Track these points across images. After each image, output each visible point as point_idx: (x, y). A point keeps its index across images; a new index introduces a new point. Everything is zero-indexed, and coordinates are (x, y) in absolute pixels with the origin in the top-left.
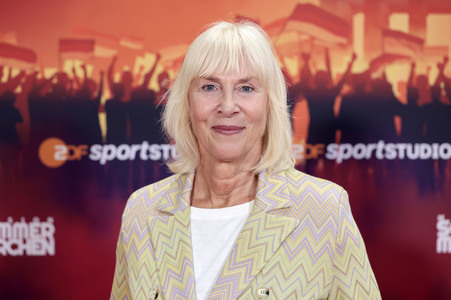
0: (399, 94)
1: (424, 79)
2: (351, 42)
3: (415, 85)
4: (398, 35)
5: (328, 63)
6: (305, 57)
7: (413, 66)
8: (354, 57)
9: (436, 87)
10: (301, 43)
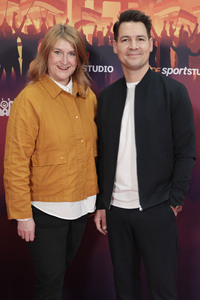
0: (89, 40)
1: (101, 33)
2: (66, 13)
3: (97, 36)
4: (89, 10)
5: (54, 23)
6: (44, 20)
7: (96, 26)
8: (67, 21)
9: (106, 37)
10: (41, 13)
